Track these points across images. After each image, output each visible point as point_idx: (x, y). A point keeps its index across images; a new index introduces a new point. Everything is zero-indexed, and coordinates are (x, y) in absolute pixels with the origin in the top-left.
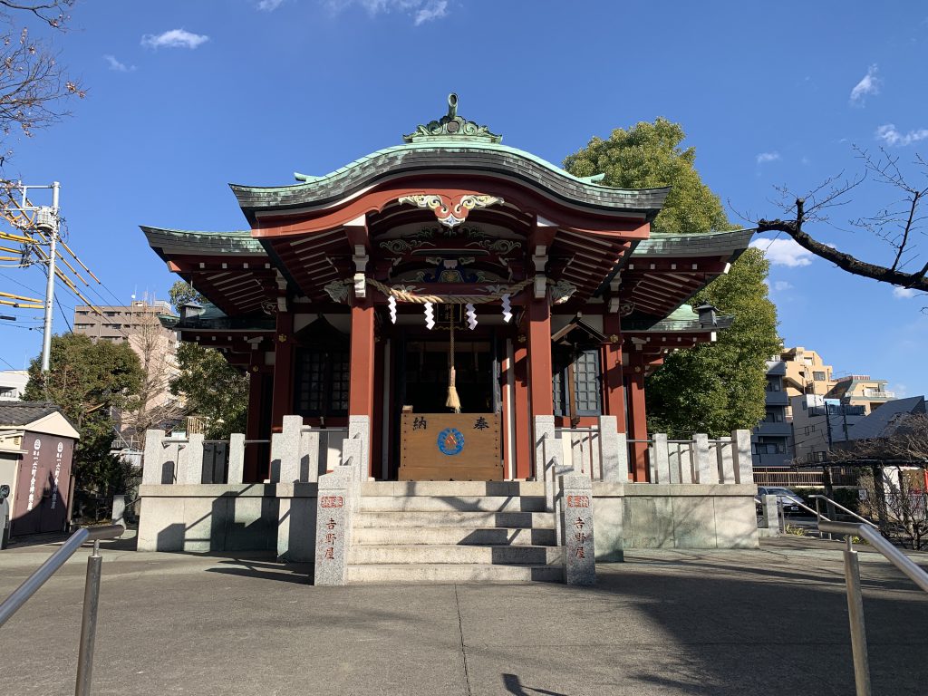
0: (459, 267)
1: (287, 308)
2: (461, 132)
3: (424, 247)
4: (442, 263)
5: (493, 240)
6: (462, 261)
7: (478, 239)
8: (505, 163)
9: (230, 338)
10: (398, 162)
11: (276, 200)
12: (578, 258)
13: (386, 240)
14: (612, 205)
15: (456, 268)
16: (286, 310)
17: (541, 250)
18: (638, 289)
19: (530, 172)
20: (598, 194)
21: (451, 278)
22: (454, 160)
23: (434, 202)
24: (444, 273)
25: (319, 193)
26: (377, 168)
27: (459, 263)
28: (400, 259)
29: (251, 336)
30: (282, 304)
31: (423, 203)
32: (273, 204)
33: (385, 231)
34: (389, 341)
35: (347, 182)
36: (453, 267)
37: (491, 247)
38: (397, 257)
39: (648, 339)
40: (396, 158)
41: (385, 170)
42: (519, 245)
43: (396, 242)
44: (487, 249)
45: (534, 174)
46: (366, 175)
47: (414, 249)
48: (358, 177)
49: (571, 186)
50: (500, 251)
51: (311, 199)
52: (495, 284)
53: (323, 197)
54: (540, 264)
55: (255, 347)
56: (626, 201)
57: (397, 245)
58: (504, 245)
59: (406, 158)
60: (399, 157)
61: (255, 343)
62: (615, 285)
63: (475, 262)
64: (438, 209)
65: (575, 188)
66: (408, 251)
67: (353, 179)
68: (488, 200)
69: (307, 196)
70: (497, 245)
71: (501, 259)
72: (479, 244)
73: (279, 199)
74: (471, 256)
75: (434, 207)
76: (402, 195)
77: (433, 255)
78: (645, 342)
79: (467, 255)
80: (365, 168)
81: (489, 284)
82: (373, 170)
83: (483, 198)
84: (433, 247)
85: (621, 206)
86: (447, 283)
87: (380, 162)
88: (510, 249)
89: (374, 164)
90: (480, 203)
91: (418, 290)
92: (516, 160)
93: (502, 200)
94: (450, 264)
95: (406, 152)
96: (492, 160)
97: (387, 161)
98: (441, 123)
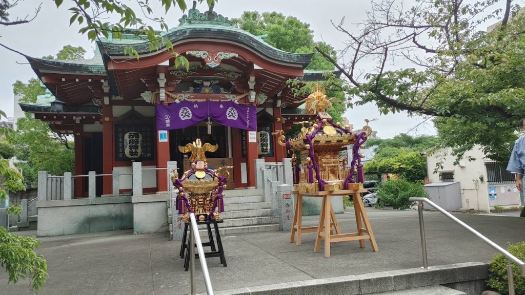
0: (211, 85)
1: (109, 102)
2: (215, 20)
3: (193, 75)
4: (202, 84)
5: (228, 72)
6: (213, 82)
7: (220, 72)
8: (239, 38)
10: (187, 34)
12: (268, 82)
13: (174, 71)
14: (288, 61)
16: (108, 104)
17: (252, 79)
18: (288, 95)
19: (251, 43)
20: (282, 55)
21: (207, 91)
22: (215, 34)
23: (204, 55)
24: (203, 89)
26: (177, 36)
27: (211, 83)
28: (180, 81)
29: (77, 116)
30: (106, 101)
31: (198, 55)
33: (173, 66)
36: (208, 85)
37: (227, 76)
38: (179, 80)
39: (289, 118)
40: (186, 32)
41: (180, 38)
42: (240, 75)
43: (179, 71)
44: (225, 77)
45: (254, 44)
46: (171, 40)
47: (188, 76)
49: (270, 51)
50: (231, 78)
52: (229, 95)
53: (148, 51)
54: (251, 85)
55: (78, 122)
56: (295, 59)
57: (180, 73)
58: (233, 75)
59: (191, 32)
60: (188, 32)
61: (78, 120)
62: (279, 94)
63: (219, 82)
64: (206, 58)
65: (272, 52)
66: (185, 77)
68: (230, 55)
70: (230, 75)
71: (231, 82)
72: (221, 74)
74: (217, 80)
75: (204, 57)
76: (188, 50)
77: (198, 79)
78: (286, 119)
79: (215, 79)
80: (170, 36)
81: (227, 94)
82: (174, 37)
83: (227, 53)
84: (198, 75)
85: (292, 61)
86: (205, 93)
87: (178, 34)
88: (236, 77)
89: (174, 35)
90: (227, 56)
91: (191, 97)
92: (245, 37)
93: (237, 56)
94: (206, 84)
95: (191, 30)
96: (233, 36)
97: (181, 33)
98: (205, 14)
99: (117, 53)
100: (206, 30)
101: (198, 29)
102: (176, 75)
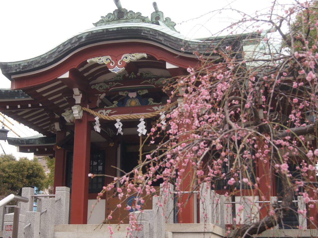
0: (138, 96)
1: (60, 128)
2: (125, 17)
3: (116, 86)
4: (127, 95)
5: (156, 78)
6: (140, 92)
7: (148, 79)
8: (142, 34)
9: (46, 149)
10: (83, 40)
11: (19, 68)
13: (95, 84)
15: (136, 97)
16: (60, 130)
19: (157, 37)
21: (133, 103)
23: (107, 60)
24: (129, 101)
25: (41, 62)
26: (72, 44)
27: (137, 94)
28: (104, 94)
30: (57, 127)
31: (101, 61)
32: (18, 70)
33: (95, 78)
34: (120, 145)
35: (56, 55)
36: (134, 97)
37: (156, 83)
38: (102, 93)
40: (82, 38)
41: (76, 45)
42: (173, 80)
43: (101, 84)
44: (154, 84)
46: (66, 49)
47: (111, 88)
48: (61, 51)
51: (37, 66)
52: (158, 106)
53: (43, 64)
57: (101, 87)
59: (87, 37)
60: (84, 37)
63: (148, 93)
64: (109, 64)
66: (107, 89)
67: (59, 52)
68: (137, 56)
69: (35, 64)
70: (159, 82)
72: (149, 81)
73: (21, 67)
74: (145, 89)
75: (106, 63)
76: (89, 58)
77: (123, 90)
79: (142, 89)
80: (65, 45)
81: (155, 105)
82: (70, 46)
83: (134, 55)
84: (122, 86)
86: (131, 107)
87: (73, 41)
89: (70, 43)
90: (133, 58)
91: (113, 112)
92: (149, 31)
93: (145, 55)
94: (133, 95)
95: (87, 34)
96: (135, 33)
97: (77, 40)
98: (114, 13)
99: (15, 71)
100: (104, 31)
101: (94, 32)
102: (97, 88)
